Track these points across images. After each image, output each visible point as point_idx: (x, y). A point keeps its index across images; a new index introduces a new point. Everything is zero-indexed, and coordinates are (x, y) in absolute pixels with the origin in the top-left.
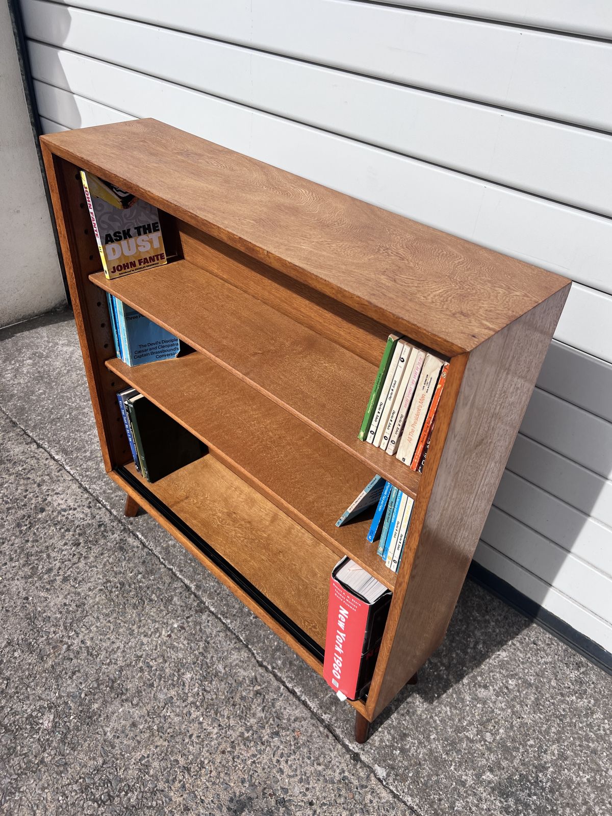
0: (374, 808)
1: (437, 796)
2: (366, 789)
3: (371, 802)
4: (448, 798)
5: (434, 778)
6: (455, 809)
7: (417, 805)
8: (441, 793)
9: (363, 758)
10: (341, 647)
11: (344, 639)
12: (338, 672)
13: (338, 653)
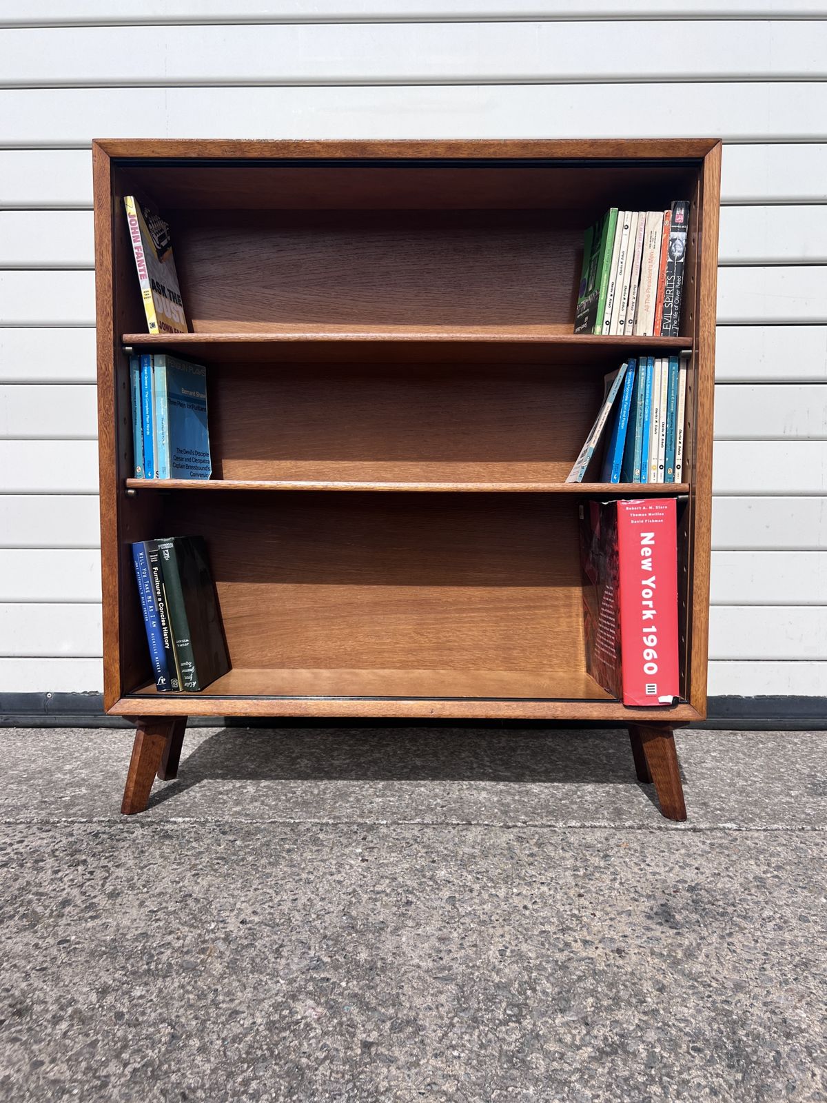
0: (763, 845)
2: (739, 840)
3: (756, 844)
4: (796, 812)
5: (768, 810)
8: (787, 813)
9: (701, 827)
10: (651, 606)
11: (653, 586)
12: (653, 660)
13: (649, 623)
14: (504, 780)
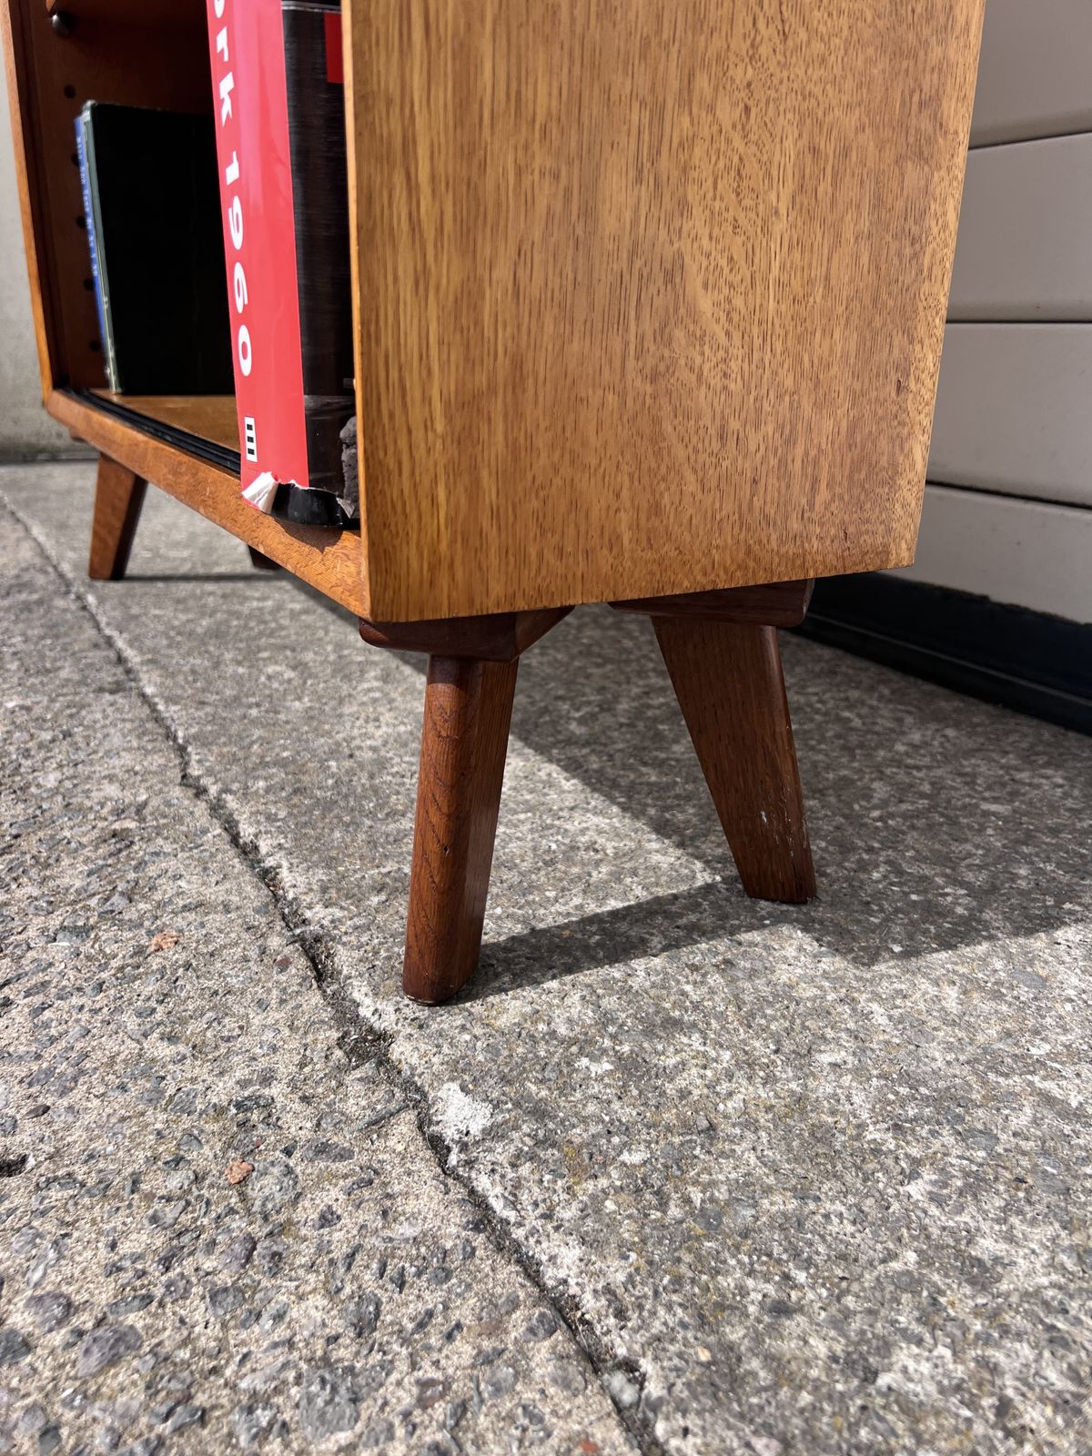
0: (322, 1248)
1: (770, 1289)
2: (334, 1166)
3: (327, 1219)
4: (847, 1314)
5: (781, 1203)
6: (884, 1380)
7: (607, 1294)
8: (801, 1277)
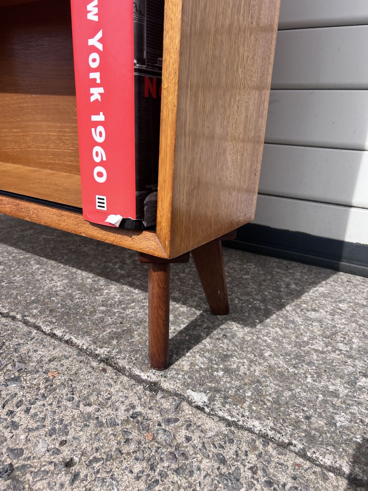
0: (194, 447)
1: (302, 414)
2: (176, 424)
3: (188, 439)
4: (320, 413)
5: (287, 394)
6: (338, 424)
7: (272, 429)
8: (305, 409)
9: (165, 385)
10: (98, 81)
11: (100, 46)
12: (102, 164)
13: (97, 107)
14: (118, 281)
